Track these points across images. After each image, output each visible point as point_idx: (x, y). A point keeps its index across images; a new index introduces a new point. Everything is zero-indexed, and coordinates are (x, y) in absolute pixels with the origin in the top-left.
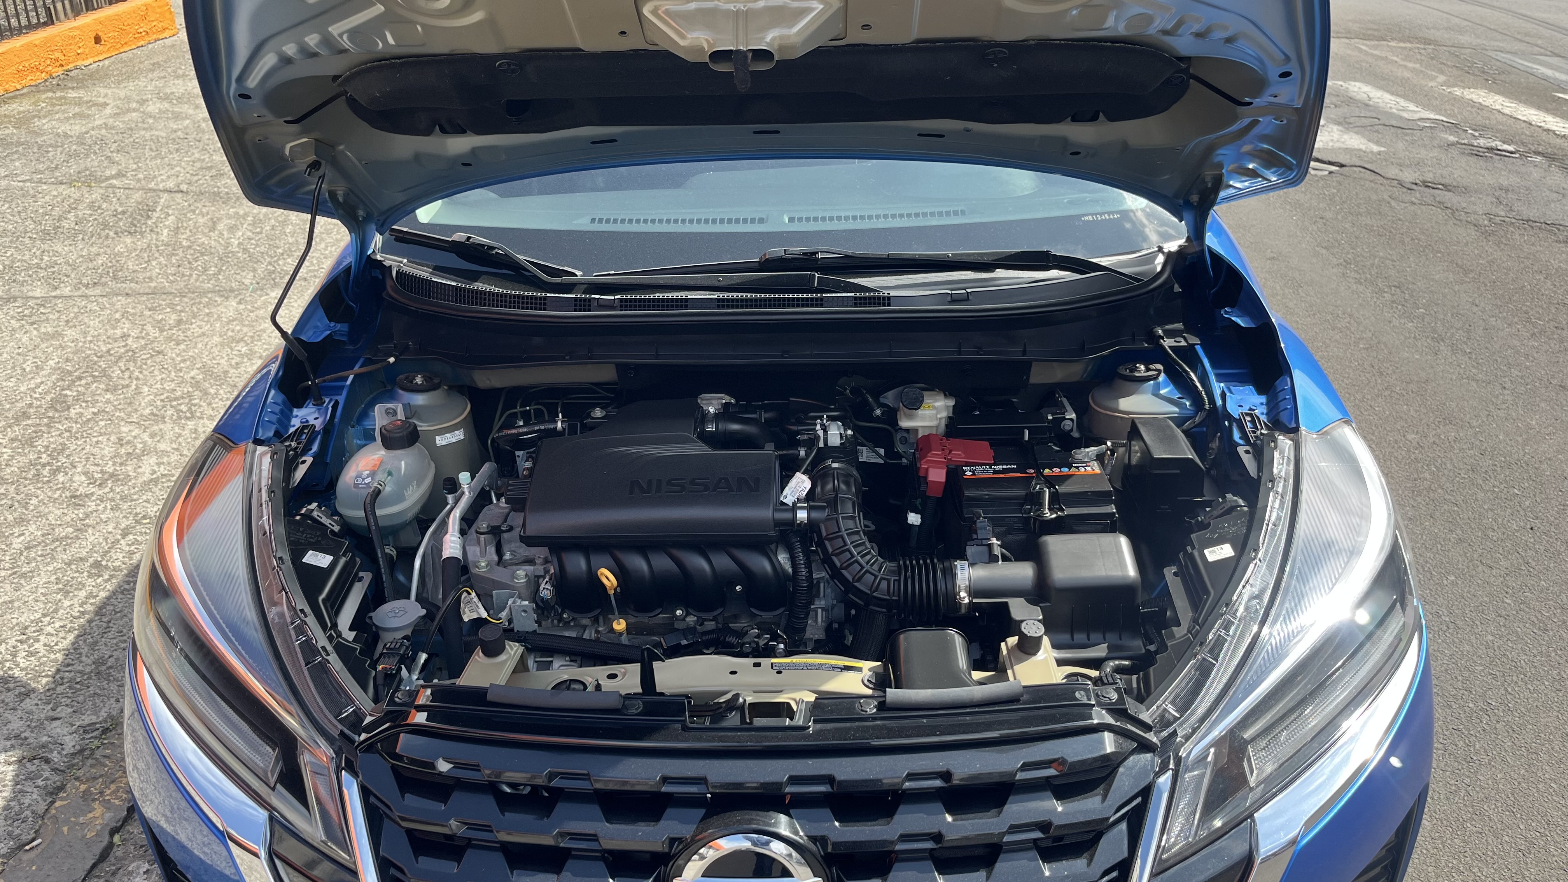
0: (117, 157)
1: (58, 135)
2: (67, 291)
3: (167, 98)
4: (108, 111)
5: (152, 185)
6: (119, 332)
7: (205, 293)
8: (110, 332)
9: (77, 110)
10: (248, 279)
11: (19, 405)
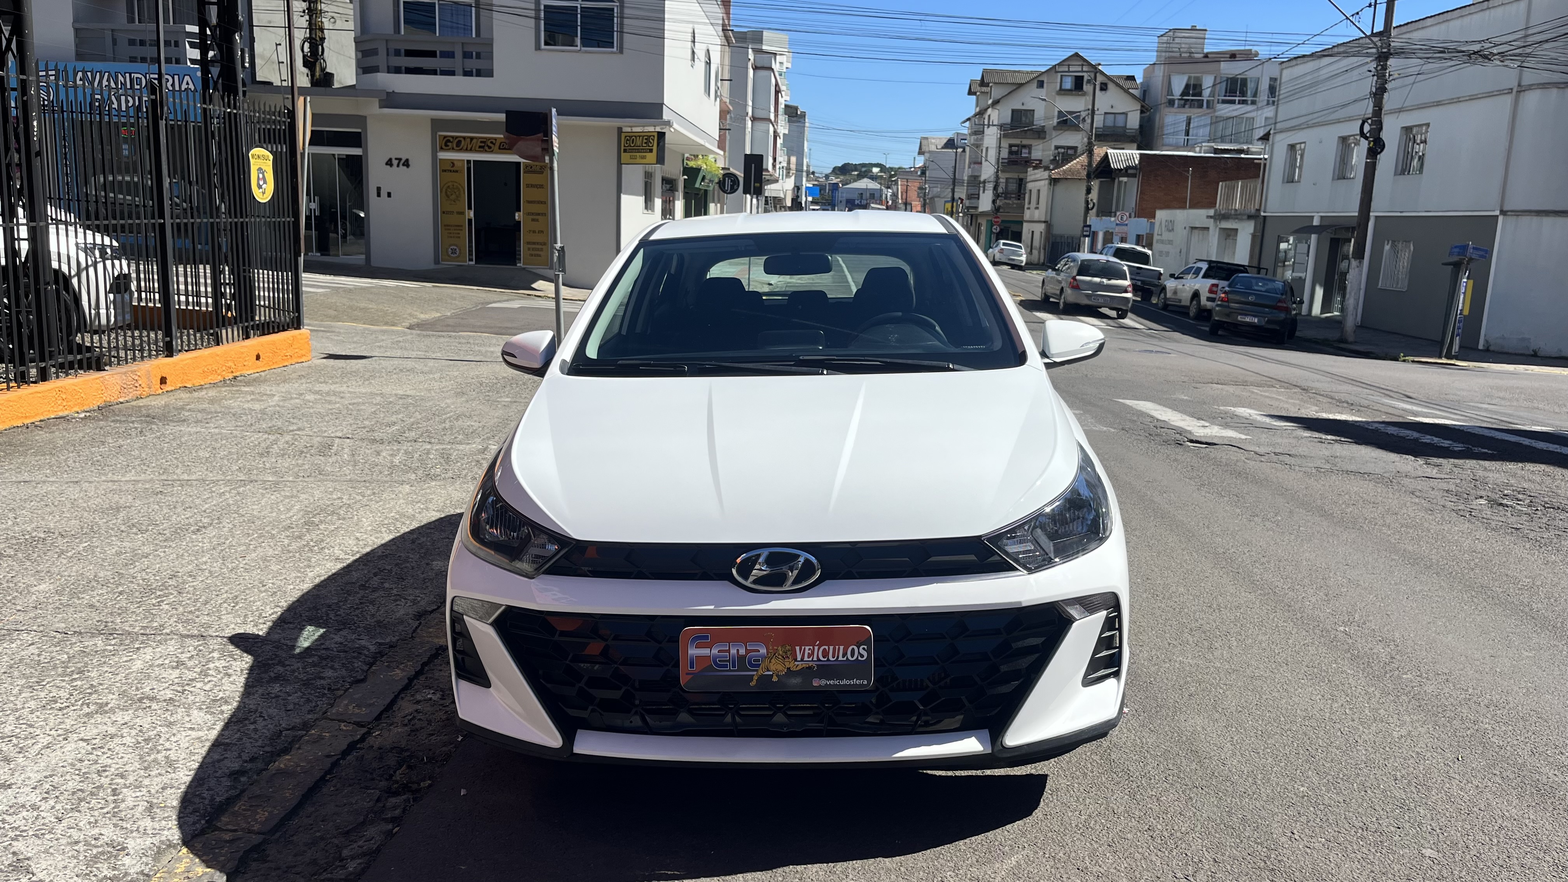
0: (295, 421)
1: (244, 409)
2: (291, 479)
3: (317, 392)
4: (276, 398)
5: (326, 434)
6: (335, 497)
7: (386, 482)
8: (329, 496)
9: (252, 397)
10: (413, 477)
11: (284, 524)
